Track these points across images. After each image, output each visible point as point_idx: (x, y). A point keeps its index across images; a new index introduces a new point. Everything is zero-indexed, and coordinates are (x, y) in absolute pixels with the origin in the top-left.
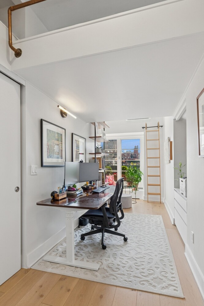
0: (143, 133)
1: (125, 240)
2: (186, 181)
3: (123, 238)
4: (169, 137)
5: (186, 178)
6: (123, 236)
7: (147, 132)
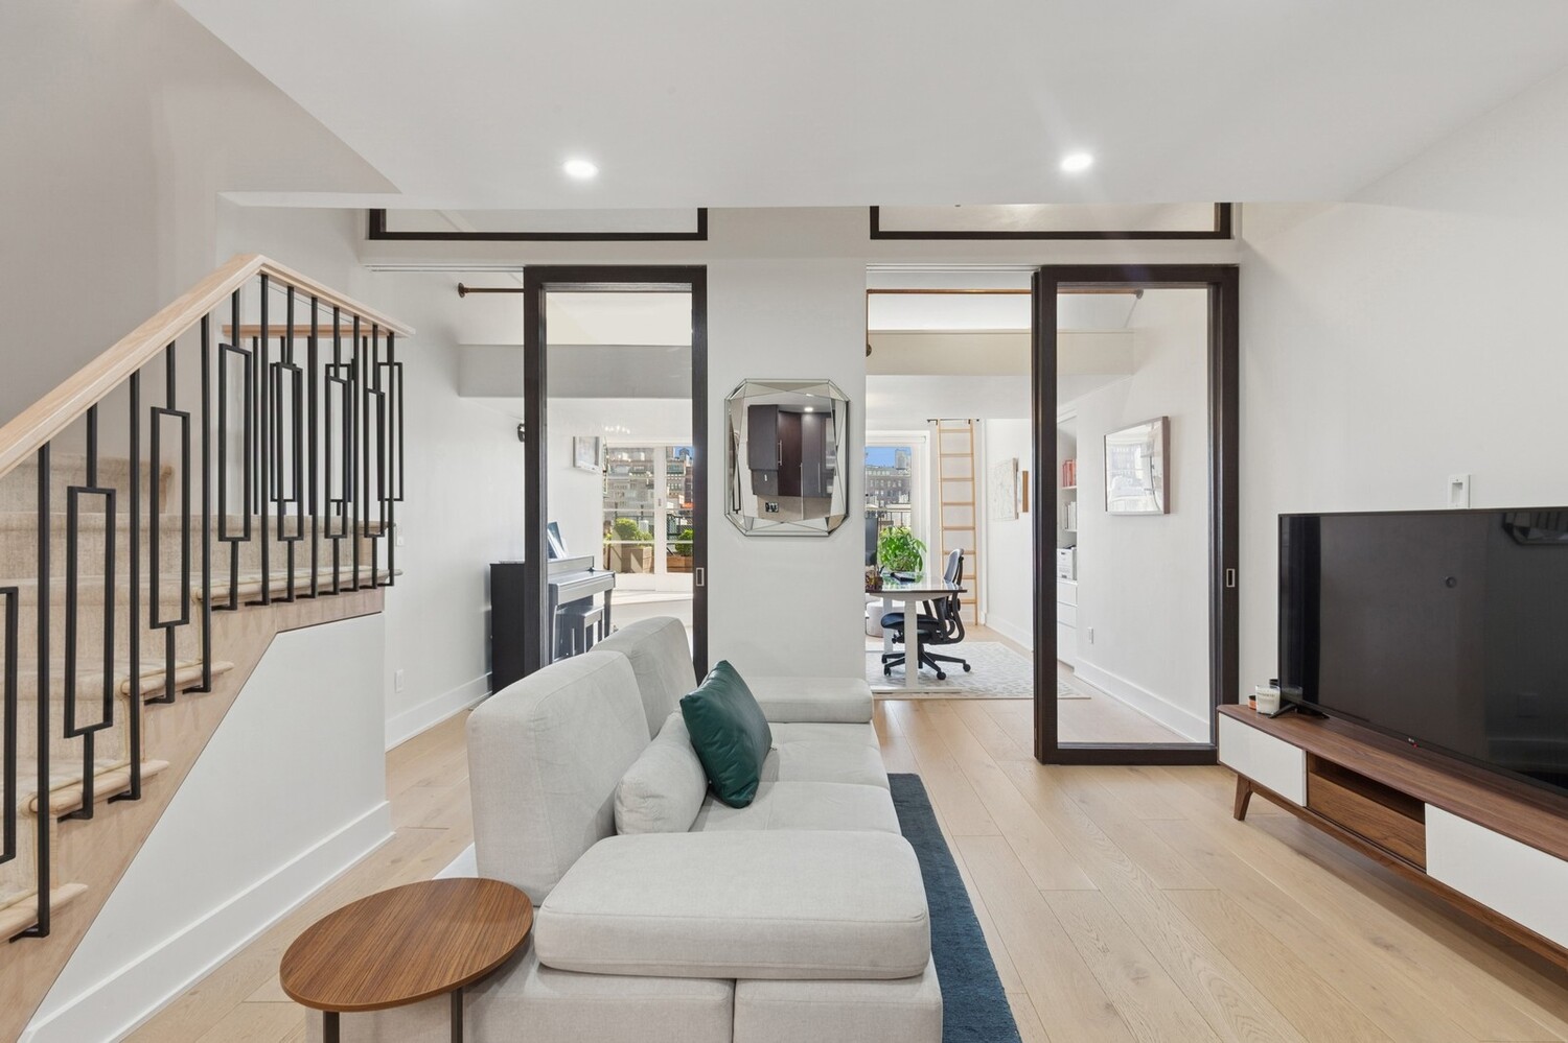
0: (927, 433)
1: (967, 668)
2: (1074, 553)
3: (962, 665)
4: (1014, 459)
5: (1074, 546)
6: (963, 661)
7: (940, 431)
